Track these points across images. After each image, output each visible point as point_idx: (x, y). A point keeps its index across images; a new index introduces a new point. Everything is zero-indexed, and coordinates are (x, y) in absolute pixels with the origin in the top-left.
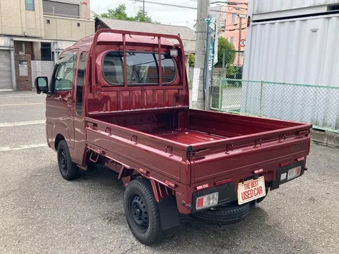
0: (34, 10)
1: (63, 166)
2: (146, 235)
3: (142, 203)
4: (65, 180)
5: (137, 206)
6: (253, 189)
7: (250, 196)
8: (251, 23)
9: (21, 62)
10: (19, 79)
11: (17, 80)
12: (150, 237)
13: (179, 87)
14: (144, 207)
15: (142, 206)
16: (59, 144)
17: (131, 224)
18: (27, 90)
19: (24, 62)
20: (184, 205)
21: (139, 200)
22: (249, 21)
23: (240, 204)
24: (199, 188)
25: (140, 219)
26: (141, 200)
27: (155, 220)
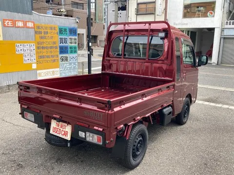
6: (62, 129)
7: (58, 132)
23: (51, 133)
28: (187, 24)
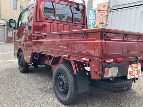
0: (16, 10)
1: (21, 66)
2: (66, 98)
3: (64, 78)
4: (21, 73)
5: (61, 80)
6: (135, 70)
7: (134, 74)
8: (112, 10)
9: (9, 30)
10: (8, 38)
11: (7, 38)
12: (69, 100)
13: (83, 25)
14: (66, 80)
15: (64, 79)
16: (20, 54)
17: (57, 92)
18: (11, 43)
19: (10, 31)
20: (96, 73)
21: (62, 76)
22: (111, 10)
23: (128, 78)
24: (107, 61)
25: (63, 88)
26: (64, 76)
27: (73, 88)
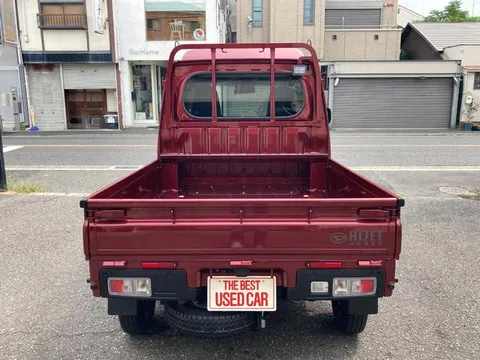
28: (157, 52)
